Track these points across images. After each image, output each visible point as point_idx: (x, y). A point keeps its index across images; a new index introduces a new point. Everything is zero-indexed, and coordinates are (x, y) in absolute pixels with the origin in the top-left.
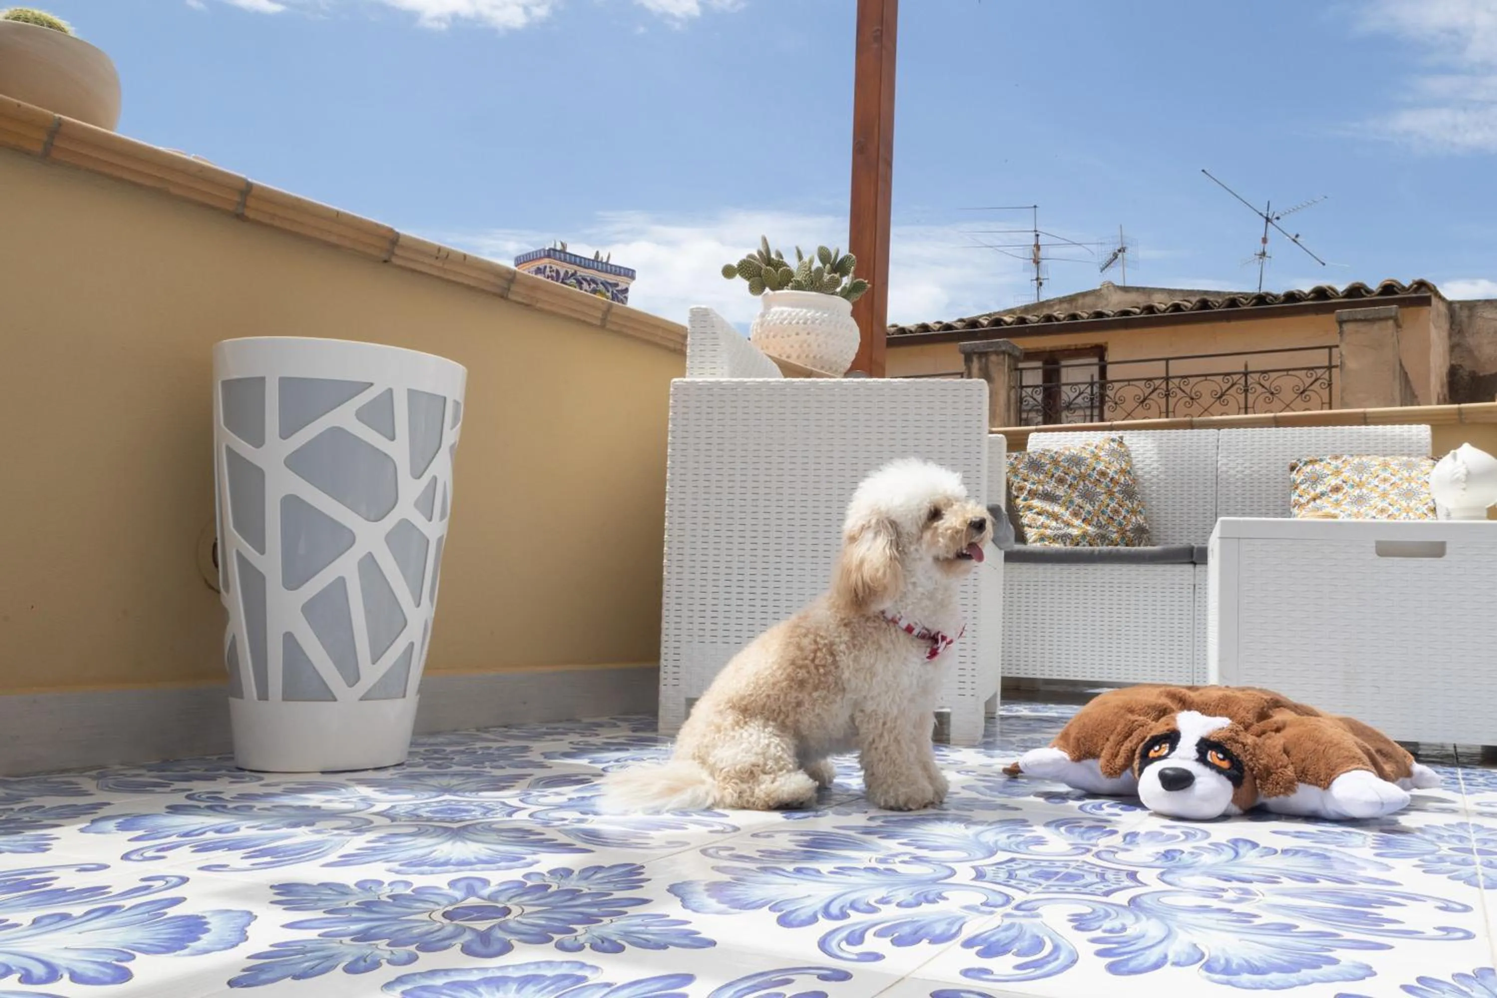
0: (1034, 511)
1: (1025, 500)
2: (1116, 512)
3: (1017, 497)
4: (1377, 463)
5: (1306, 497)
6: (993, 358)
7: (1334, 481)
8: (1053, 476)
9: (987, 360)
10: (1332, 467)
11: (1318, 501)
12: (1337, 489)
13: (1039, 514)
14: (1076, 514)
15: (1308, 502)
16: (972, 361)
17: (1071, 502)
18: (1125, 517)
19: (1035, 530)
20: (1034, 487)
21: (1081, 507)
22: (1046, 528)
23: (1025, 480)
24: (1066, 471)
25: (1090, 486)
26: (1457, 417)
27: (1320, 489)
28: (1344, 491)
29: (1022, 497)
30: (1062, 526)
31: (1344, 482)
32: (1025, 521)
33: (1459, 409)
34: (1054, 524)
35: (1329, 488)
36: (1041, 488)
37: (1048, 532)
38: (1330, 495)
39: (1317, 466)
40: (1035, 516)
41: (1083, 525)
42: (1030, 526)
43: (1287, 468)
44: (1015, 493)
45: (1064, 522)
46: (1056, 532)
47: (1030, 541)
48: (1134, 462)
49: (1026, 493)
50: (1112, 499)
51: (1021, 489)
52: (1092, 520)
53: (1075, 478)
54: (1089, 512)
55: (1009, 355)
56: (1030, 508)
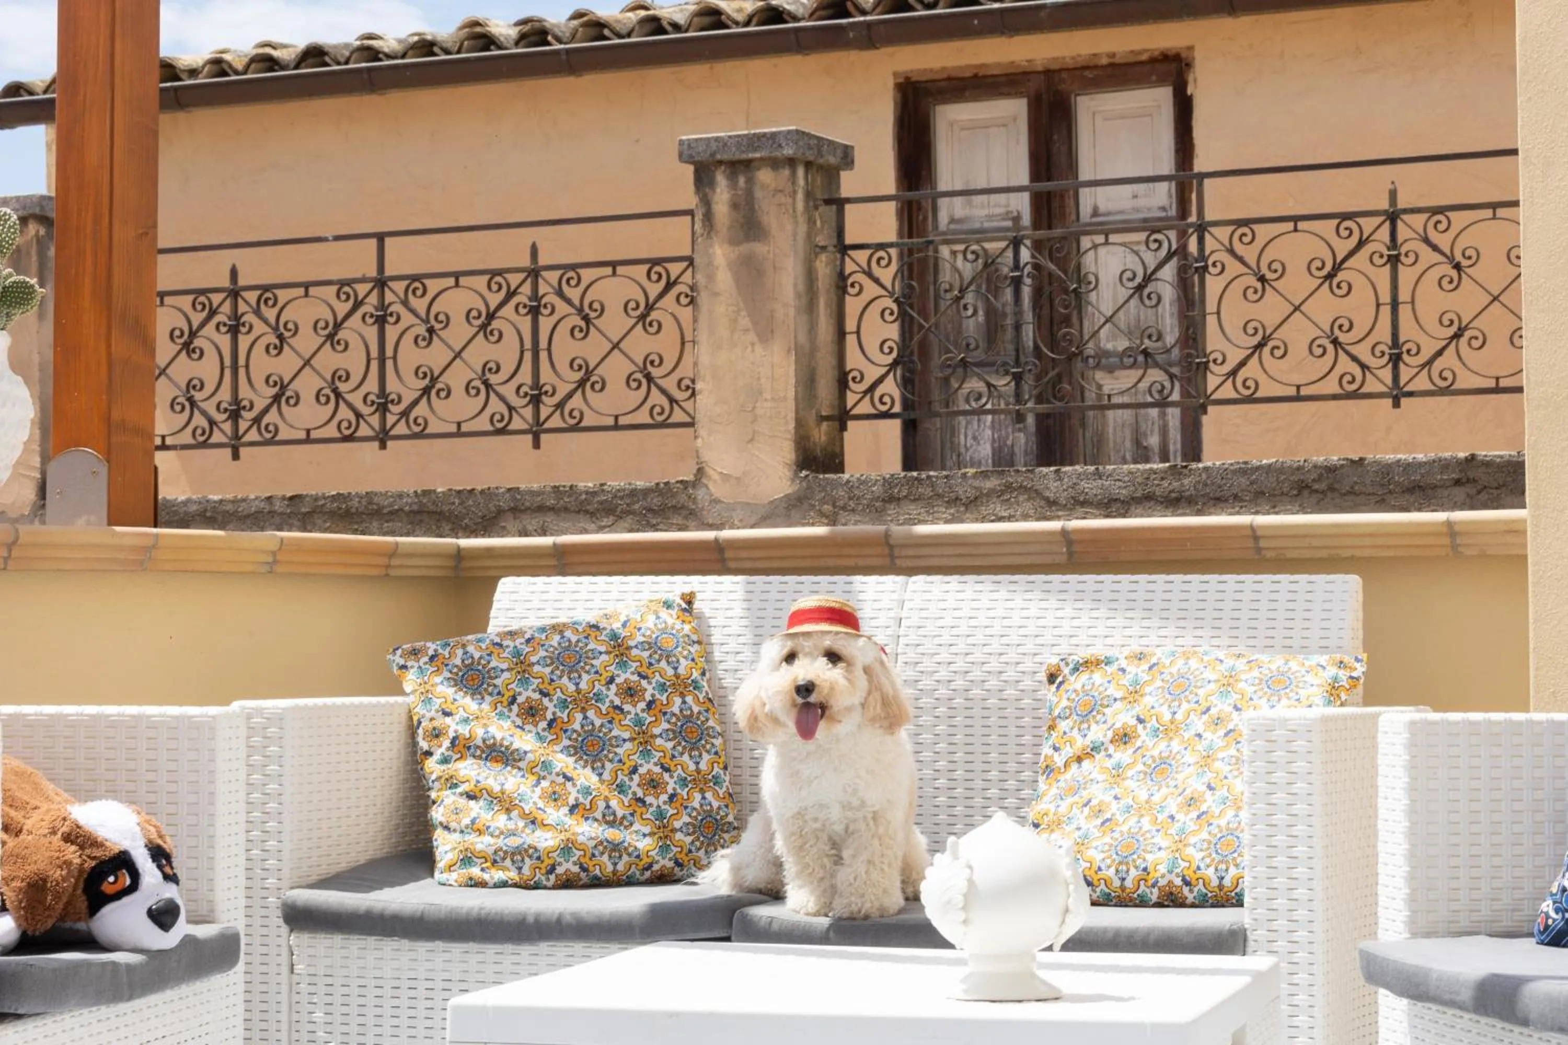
0: (459, 790)
1: (445, 760)
2: (653, 784)
3: (429, 754)
4: (1213, 677)
5: (1068, 752)
6: (765, 176)
7: (1122, 716)
8: (513, 700)
9: (750, 181)
10: (1126, 680)
11: (1086, 764)
12: (1124, 738)
13: (471, 796)
14: (555, 797)
15: (1066, 765)
16: (712, 184)
17: (546, 765)
18: (672, 797)
19: (456, 836)
20: (464, 730)
21: (568, 778)
22: (480, 832)
23: (447, 714)
24: (545, 687)
25: (598, 723)
26: (1446, 541)
27: (1097, 733)
28: (1139, 743)
29: (438, 755)
30: (521, 824)
31: (1140, 721)
32: (437, 814)
33: (1449, 524)
34: (501, 821)
35: (1110, 734)
36: (480, 732)
37: (483, 843)
38: (1111, 749)
39: (1098, 677)
40: (463, 801)
41: (569, 821)
42: (447, 828)
43: (1043, 676)
44: (424, 745)
45: (524, 815)
46: (500, 842)
47: (440, 865)
48: (717, 655)
49: (447, 743)
50: (646, 754)
51: (436, 734)
52: (592, 806)
53: (564, 704)
54: (587, 791)
55: (808, 165)
56: (451, 783)
